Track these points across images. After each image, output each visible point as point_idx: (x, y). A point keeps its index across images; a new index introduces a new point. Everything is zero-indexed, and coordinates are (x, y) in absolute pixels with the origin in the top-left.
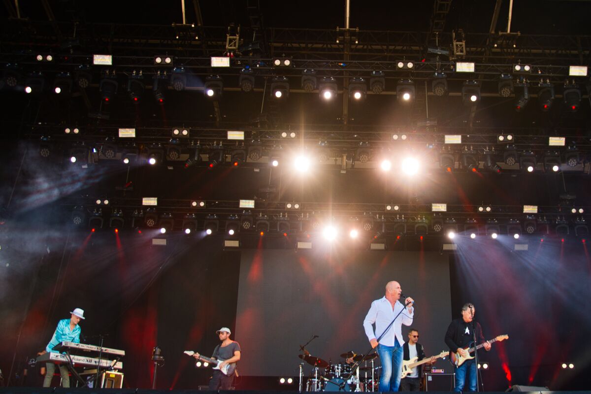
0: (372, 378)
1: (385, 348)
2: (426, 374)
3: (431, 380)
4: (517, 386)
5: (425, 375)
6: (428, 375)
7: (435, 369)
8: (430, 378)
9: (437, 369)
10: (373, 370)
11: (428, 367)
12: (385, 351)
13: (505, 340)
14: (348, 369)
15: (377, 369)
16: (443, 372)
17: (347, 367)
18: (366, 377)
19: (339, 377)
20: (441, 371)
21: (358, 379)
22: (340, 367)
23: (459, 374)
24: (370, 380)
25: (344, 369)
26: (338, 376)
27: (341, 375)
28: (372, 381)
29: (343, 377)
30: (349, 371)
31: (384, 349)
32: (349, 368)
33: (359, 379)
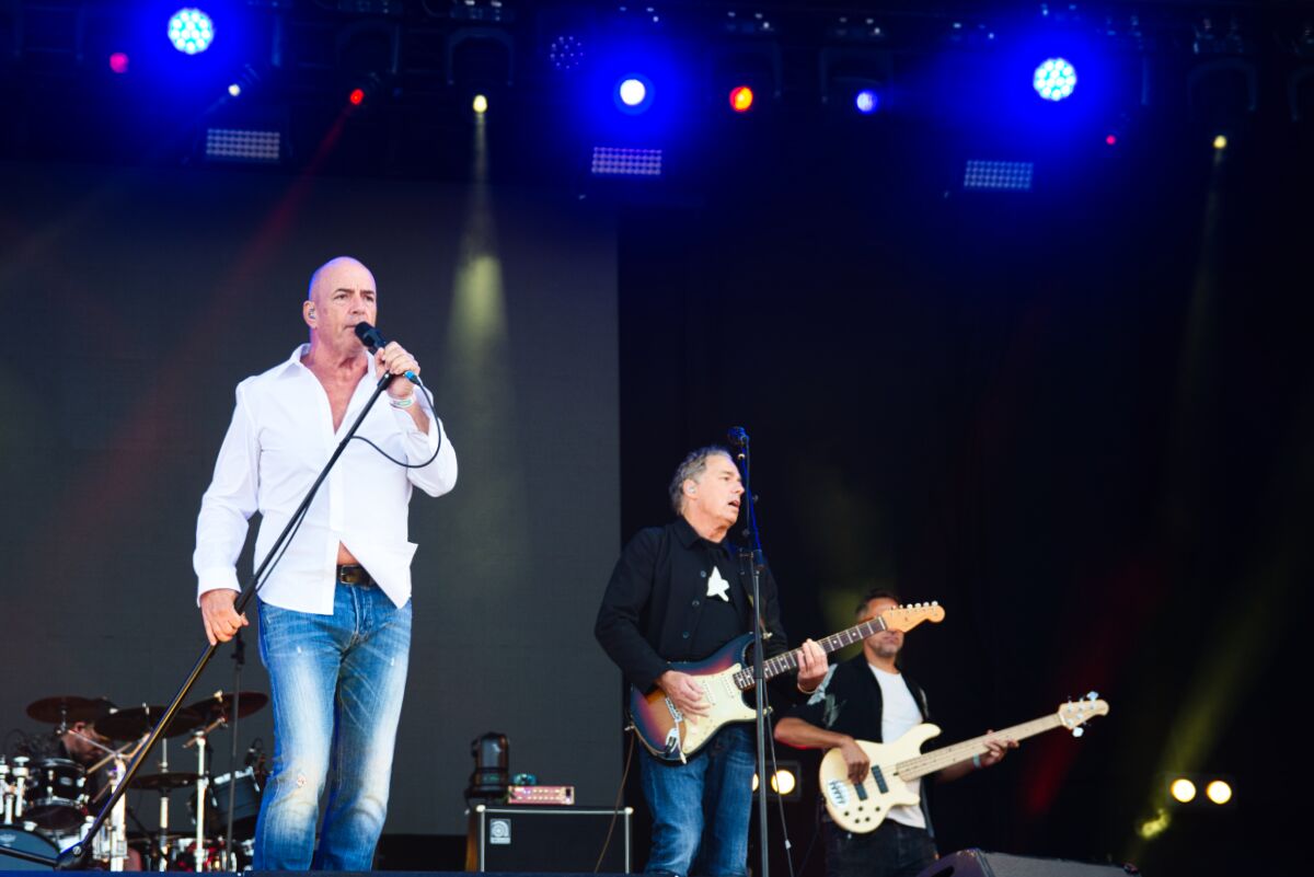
0: (193, 835)
1: (291, 630)
2: (481, 808)
3: (507, 841)
4: (973, 853)
5: (476, 815)
6: (489, 817)
7: (527, 784)
8: (501, 833)
9: (539, 783)
10: (202, 785)
11: (494, 778)
12: (292, 647)
13: (926, 625)
14: (66, 781)
15: (226, 785)
16: (569, 801)
17: (59, 771)
18: (164, 824)
19: (18, 824)
20: (560, 796)
21: (119, 835)
22: (21, 772)
23: (674, 797)
24: (185, 842)
25: (44, 782)
26: (8, 820)
27: (28, 815)
28: (194, 845)
29: (41, 823)
30: (72, 792)
31: (287, 639)
32: (75, 777)
33: (129, 834)
